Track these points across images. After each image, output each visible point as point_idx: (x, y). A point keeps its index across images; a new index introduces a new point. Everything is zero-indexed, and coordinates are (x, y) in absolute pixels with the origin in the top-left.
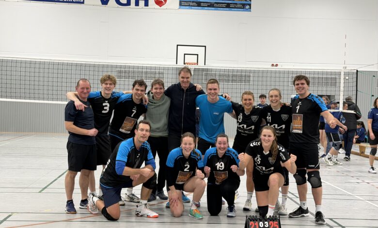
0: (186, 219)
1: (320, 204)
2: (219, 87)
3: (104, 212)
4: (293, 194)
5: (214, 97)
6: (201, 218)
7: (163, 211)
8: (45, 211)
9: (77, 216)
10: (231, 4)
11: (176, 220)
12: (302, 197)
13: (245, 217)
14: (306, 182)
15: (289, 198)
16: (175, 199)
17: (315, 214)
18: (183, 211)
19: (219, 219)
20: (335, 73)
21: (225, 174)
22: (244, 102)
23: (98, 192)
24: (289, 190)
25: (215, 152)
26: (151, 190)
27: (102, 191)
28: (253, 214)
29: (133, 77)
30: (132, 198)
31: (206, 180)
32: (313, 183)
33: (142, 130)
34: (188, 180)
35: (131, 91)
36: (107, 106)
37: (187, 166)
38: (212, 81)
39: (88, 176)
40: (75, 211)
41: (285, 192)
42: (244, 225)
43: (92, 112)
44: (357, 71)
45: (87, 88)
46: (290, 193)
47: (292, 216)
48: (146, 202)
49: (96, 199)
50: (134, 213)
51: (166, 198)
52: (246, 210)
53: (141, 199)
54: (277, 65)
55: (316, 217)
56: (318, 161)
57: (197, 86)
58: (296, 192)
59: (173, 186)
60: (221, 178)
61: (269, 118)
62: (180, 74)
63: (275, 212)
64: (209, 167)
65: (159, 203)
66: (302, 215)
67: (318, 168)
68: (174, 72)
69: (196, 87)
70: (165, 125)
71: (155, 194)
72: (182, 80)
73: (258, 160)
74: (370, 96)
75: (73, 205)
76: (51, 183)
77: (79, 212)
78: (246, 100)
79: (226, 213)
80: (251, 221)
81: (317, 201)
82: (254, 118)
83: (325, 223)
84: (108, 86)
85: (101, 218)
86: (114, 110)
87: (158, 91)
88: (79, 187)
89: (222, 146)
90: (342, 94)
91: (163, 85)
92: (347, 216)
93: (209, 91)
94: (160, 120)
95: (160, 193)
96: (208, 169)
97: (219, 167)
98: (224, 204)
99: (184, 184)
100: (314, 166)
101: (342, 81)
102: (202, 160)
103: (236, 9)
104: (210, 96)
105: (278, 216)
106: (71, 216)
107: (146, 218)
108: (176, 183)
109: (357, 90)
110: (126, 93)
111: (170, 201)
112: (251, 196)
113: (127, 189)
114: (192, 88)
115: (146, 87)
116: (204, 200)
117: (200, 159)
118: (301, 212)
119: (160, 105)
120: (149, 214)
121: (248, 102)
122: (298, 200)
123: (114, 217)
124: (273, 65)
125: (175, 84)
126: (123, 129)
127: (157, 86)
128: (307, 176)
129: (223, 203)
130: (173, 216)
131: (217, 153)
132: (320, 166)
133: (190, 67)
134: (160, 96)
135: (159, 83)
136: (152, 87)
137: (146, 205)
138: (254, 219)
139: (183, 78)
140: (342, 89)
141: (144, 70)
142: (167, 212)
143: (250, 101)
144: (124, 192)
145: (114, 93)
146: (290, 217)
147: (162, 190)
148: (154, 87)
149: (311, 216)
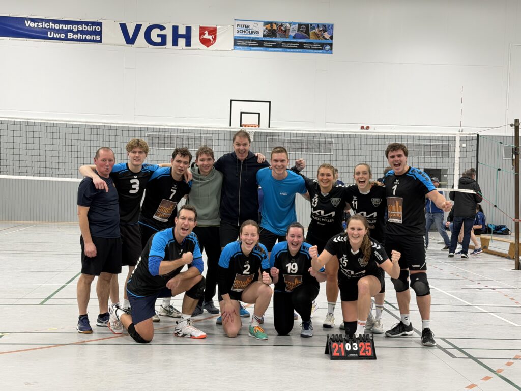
0: (245, 339)
1: (428, 319)
2: (287, 158)
3: (132, 331)
4: (390, 304)
5: (282, 172)
6: (265, 338)
7: (213, 329)
8: (49, 330)
9: (94, 336)
10: (305, 43)
11: (231, 341)
12: (404, 307)
13: (326, 337)
14: (408, 288)
15: (386, 310)
16: (229, 312)
17: (421, 331)
18: (241, 329)
19: (290, 339)
20: (448, 139)
21: (299, 279)
22: (320, 177)
23: (123, 303)
24: (385, 299)
25: (286, 248)
26: (197, 301)
27: (130, 301)
28: (337, 332)
29: (170, 145)
30: (169, 311)
31: (272, 286)
32: (418, 289)
33: (184, 218)
34: (248, 286)
35: (170, 164)
36: (136, 183)
37: (247, 267)
38: (278, 149)
39: (109, 281)
40: (91, 330)
41: (380, 301)
42: (325, 348)
43: (116, 193)
44: (478, 135)
45: (110, 160)
46: (387, 303)
47: (389, 335)
48: (189, 317)
49: (120, 313)
50: (173, 332)
51: (216, 312)
52: (326, 327)
53: (183, 312)
54: (368, 128)
55: (423, 336)
56: (425, 259)
57: (259, 157)
58: (395, 302)
59: (228, 295)
60: (293, 283)
61: (355, 203)
62: (234, 140)
63: (367, 330)
64: (277, 268)
65: (207, 318)
66: (404, 333)
67: (425, 268)
68: (228, 137)
69: (257, 157)
70: (215, 210)
71: (201, 306)
72: (237, 147)
73: (344, 262)
74: (496, 170)
75: (88, 322)
76: (57, 291)
77: (96, 331)
78: (322, 175)
79: (300, 331)
80: (334, 342)
81: (424, 314)
82: (335, 201)
83: (435, 344)
84: (137, 155)
85: (128, 339)
86: (145, 190)
87: (205, 163)
88: (97, 297)
89: (295, 239)
90: (457, 167)
91: (212, 154)
92: (465, 334)
93: (274, 164)
94: (208, 204)
95: (208, 304)
96: (275, 271)
97: (291, 270)
98: (296, 319)
99: (242, 292)
100: (419, 266)
101: (458, 149)
102: (268, 258)
103: (311, 51)
104: (276, 170)
105: (371, 335)
106: (86, 337)
107: (189, 339)
108: (232, 289)
109: (477, 162)
110: (163, 167)
111: (222, 315)
112: (334, 308)
113: (163, 299)
114: (252, 158)
115: (191, 158)
116: (269, 314)
117: (265, 257)
118: (402, 328)
119: (208, 183)
120: (193, 334)
121: (325, 177)
122: (398, 313)
123: (145, 338)
124: (362, 128)
125: (228, 154)
126: (157, 215)
127: (204, 156)
128: (409, 280)
129: (295, 317)
130: (226, 335)
131: (288, 249)
132: (427, 266)
133: (248, 130)
134: (208, 170)
135: (206, 151)
136: (197, 157)
137: (189, 320)
138: (338, 340)
139: (238, 144)
140: (457, 160)
141: (185, 135)
142: (218, 331)
143: (329, 178)
144: (160, 303)
145: (146, 165)
146: (387, 336)
147: (212, 300)
148: (200, 158)
149: (416, 335)
